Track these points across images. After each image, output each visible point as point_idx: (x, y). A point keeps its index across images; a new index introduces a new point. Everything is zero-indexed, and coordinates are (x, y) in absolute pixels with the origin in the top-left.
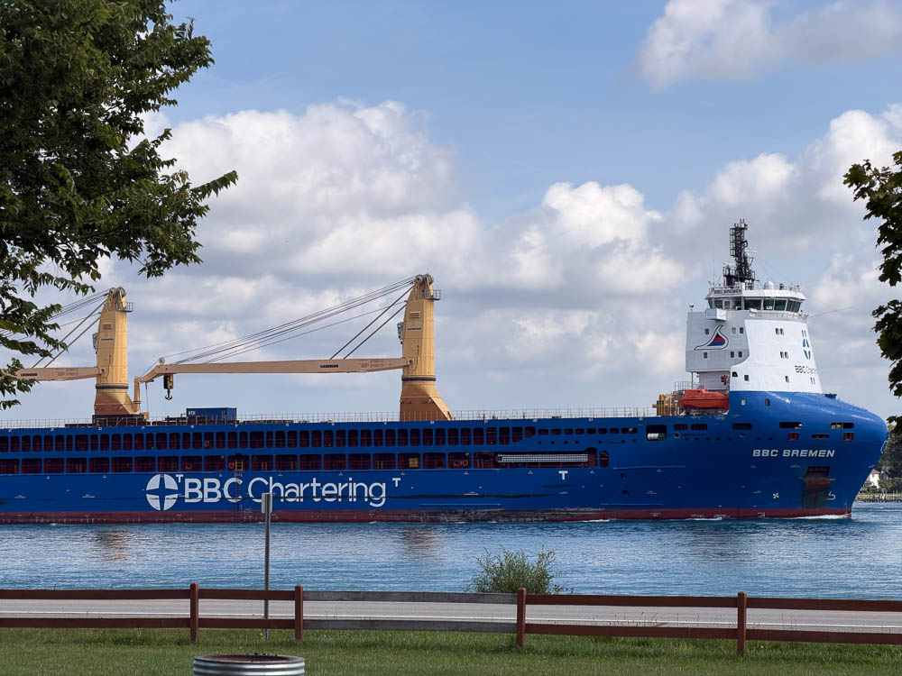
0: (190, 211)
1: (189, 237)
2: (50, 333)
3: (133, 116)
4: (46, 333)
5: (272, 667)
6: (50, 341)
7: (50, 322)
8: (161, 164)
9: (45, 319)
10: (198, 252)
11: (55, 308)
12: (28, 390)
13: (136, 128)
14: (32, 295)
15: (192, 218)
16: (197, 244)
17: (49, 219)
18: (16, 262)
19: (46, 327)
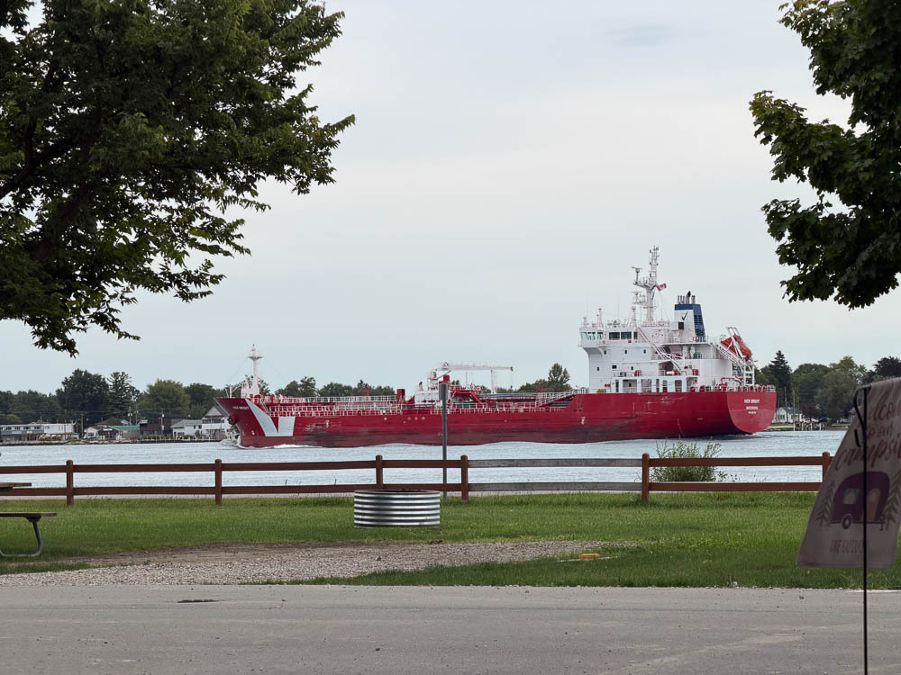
0: (326, 144)
1: (326, 164)
2: (236, 241)
3: (288, 75)
4: (233, 241)
5: (413, 496)
6: (237, 247)
7: (236, 232)
8: (306, 110)
9: (232, 231)
10: (333, 175)
11: (241, 222)
12: (218, 283)
13: (290, 84)
14: (223, 212)
15: (328, 150)
16: (332, 169)
17: (222, 153)
18: (210, 188)
19: (233, 237)
